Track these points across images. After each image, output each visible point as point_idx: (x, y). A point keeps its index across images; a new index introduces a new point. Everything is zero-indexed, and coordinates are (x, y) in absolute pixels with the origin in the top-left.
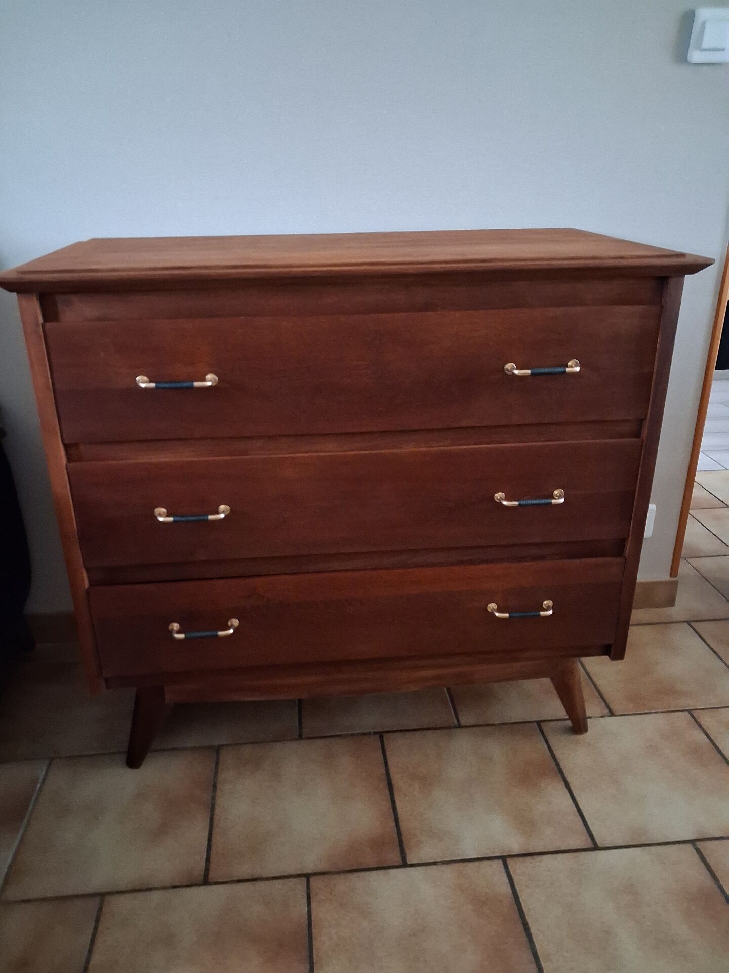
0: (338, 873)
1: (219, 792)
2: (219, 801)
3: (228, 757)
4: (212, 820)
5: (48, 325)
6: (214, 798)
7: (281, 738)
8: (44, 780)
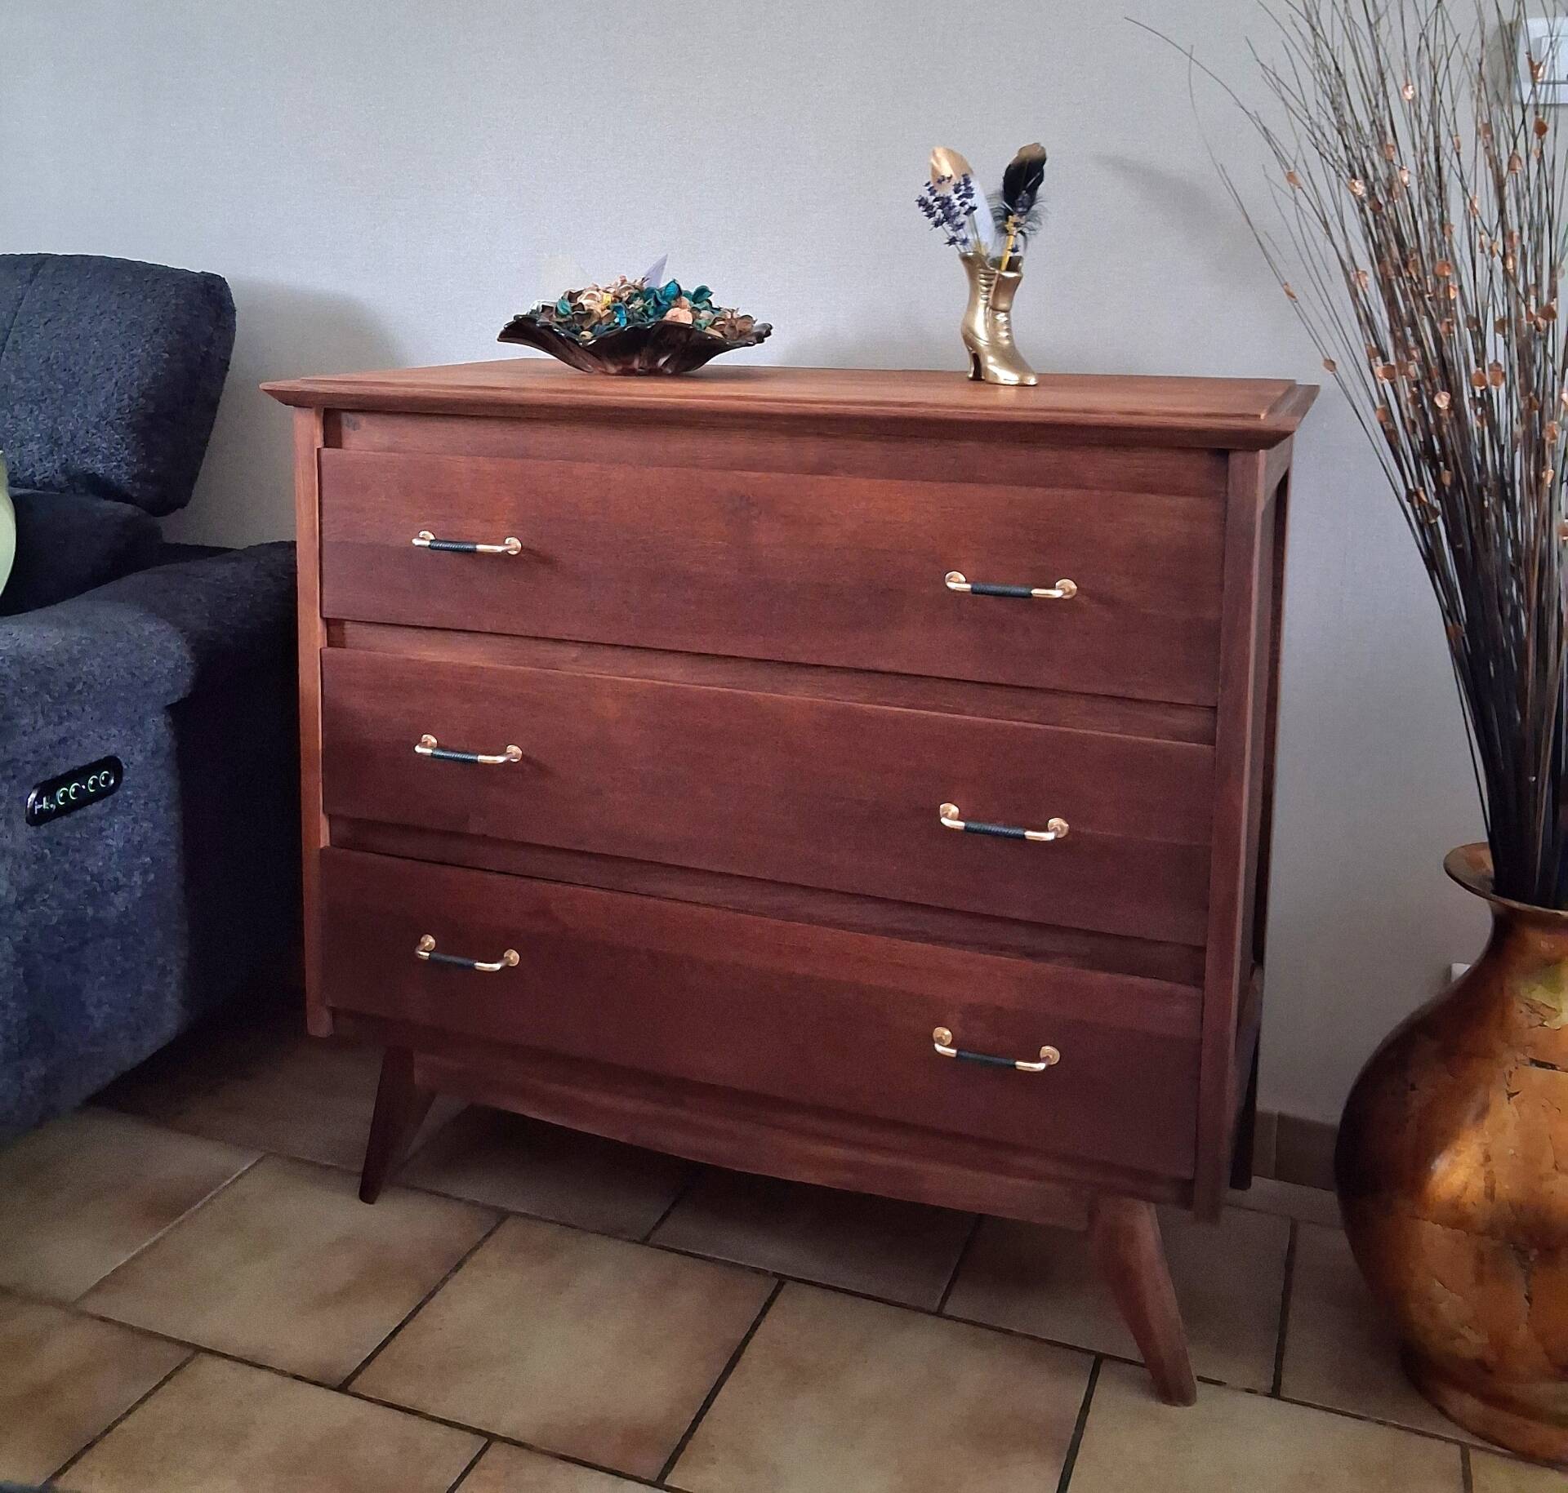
0: (543, 1453)
1: (457, 1277)
2: (449, 1287)
3: (510, 1232)
4: (419, 1307)
5: (326, 452)
6: (444, 1280)
7: (612, 1233)
8: (240, 1177)
